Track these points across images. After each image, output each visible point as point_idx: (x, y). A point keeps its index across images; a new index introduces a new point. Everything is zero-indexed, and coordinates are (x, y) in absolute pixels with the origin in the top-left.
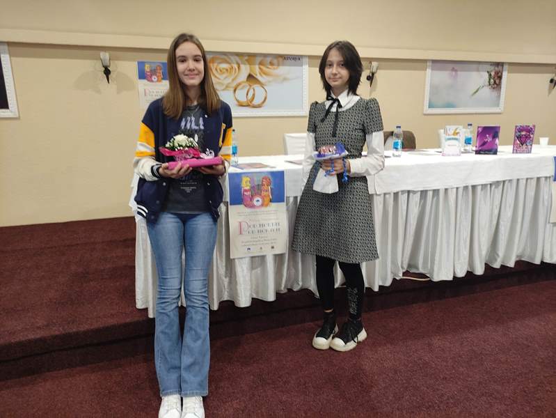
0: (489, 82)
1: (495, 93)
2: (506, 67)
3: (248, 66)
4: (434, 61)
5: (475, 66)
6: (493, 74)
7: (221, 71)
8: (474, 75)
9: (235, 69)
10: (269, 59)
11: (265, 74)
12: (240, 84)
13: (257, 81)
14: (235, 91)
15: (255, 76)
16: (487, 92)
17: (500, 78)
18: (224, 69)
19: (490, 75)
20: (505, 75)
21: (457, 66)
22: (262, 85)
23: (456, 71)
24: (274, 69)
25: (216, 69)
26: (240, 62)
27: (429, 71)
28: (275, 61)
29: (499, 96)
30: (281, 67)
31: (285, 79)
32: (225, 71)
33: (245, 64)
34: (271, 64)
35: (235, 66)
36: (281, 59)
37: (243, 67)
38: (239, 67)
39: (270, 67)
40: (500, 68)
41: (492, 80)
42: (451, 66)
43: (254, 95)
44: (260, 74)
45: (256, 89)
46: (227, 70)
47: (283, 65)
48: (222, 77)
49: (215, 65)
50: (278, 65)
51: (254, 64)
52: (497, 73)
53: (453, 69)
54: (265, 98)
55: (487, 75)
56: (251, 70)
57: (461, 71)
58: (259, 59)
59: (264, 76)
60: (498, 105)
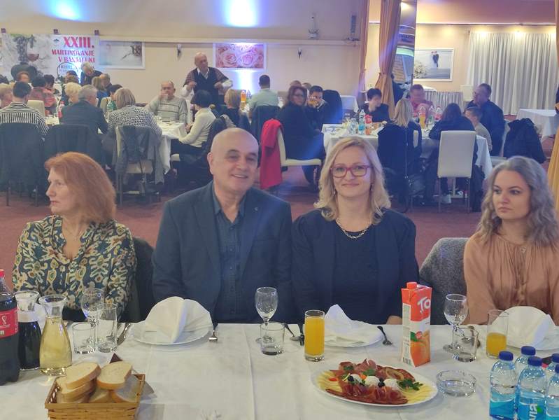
0: (134, 52)
1: (138, 58)
2: (143, 44)
6: (135, 47)
8: (122, 48)
16: (132, 57)
17: (141, 50)
19: (133, 48)
20: (143, 48)
23: (110, 46)
29: (141, 60)
40: (139, 44)
52: (137, 47)
53: (108, 45)
55: (131, 49)
57: (113, 46)
60: (141, 64)
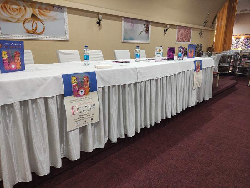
0: (145, 29)
1: (147, 35)
2: (150, 23)
3: (31, 9)
4: (125, 18)
5: (139, 21)
6: (146, 26)
7: (13, 9)
8: (140, 25)
9: (23, 10)
10: (44, 6)
11: (42, 14)
12: (26, 19)
13: (38, 19)
14: (24, 23)
15: (36, 15)
16: (144, 33)
17: (148, 28)
18: (14, 8)
19: (145, 26)
20: (150, 26)
21: (133, 21)
22: (41, 21)
23: (133, 23)
24: (48, 12)
25: (9, 8)
26: (25, 6)
27: (123, 22)
28: (48, 8)
29: (148, 36)
30: (52, 12)
31: (54, 19)
32: (15, 10)
33: (29, 7)
34: (46, 9)
35: (23, 8)
36: (51, 7)
37: (27, 8)
38: (25, 9)
39: (45, 11)
40: (148, 23)
41: (146, 29)
42: (131, 20)
43: (36, 27)
44: (39, 14)
45: (37, 23)
46: (17, 10)
47: (53, 11)
48: (14, 14)
49: (9, 5)
50: (50, 10)
51: (35, 8)
52: (147, 26)
53: (132, 22)
54: (44, 29)
55: (144, 26)
56: (33, 11)
57: (135, 23)
58: (38, 5)
59: (42, 16)
60: (148, 40)
